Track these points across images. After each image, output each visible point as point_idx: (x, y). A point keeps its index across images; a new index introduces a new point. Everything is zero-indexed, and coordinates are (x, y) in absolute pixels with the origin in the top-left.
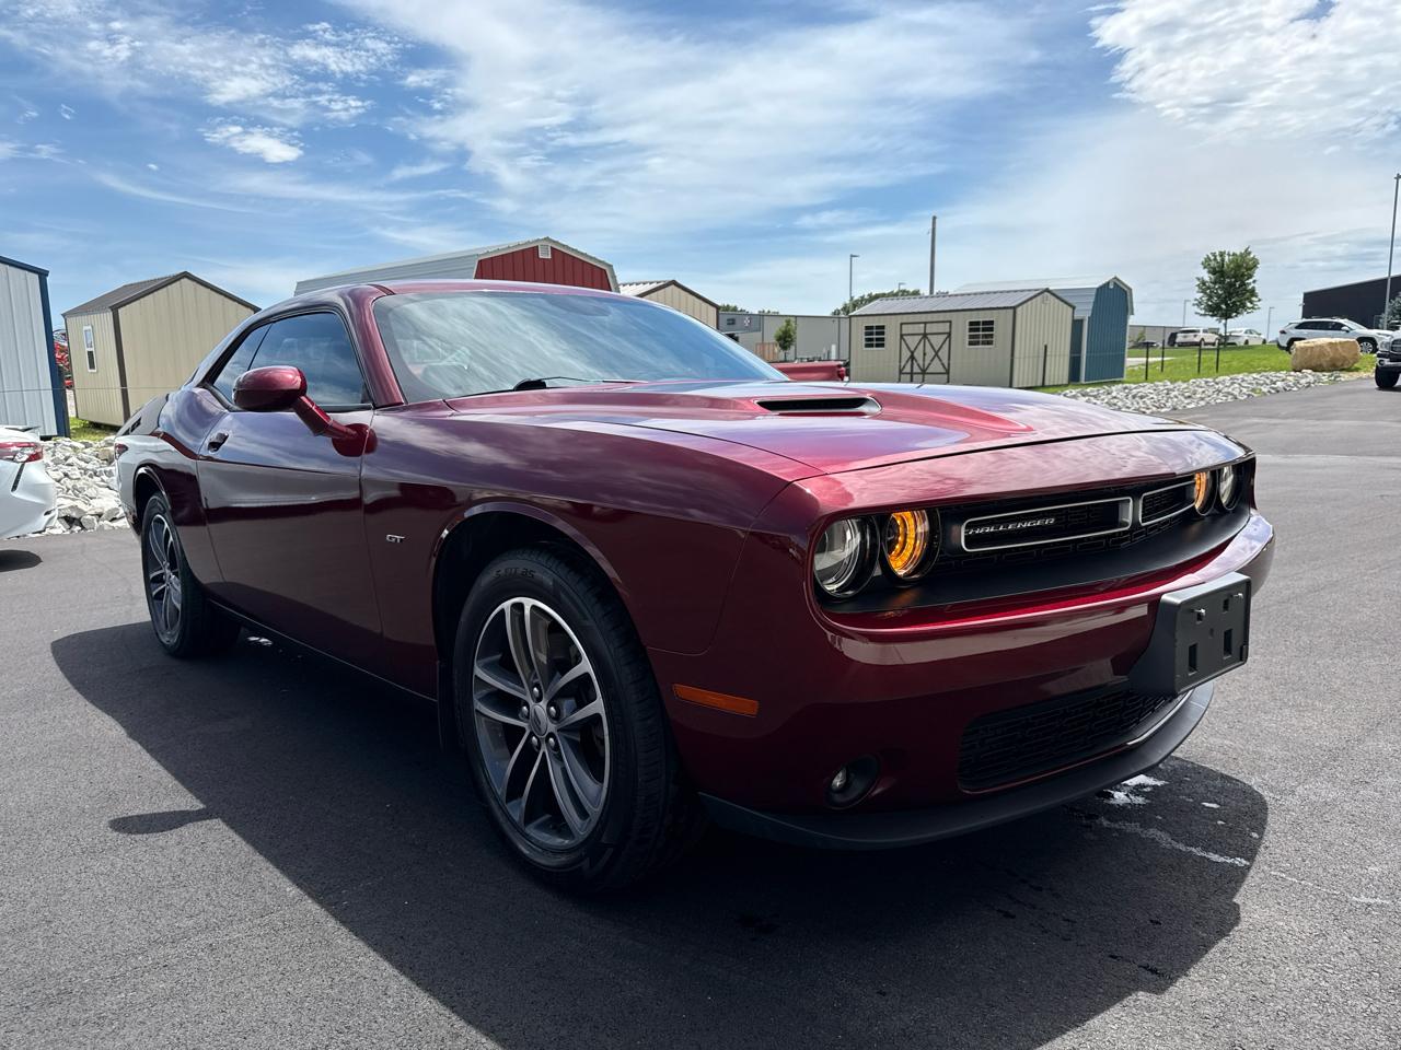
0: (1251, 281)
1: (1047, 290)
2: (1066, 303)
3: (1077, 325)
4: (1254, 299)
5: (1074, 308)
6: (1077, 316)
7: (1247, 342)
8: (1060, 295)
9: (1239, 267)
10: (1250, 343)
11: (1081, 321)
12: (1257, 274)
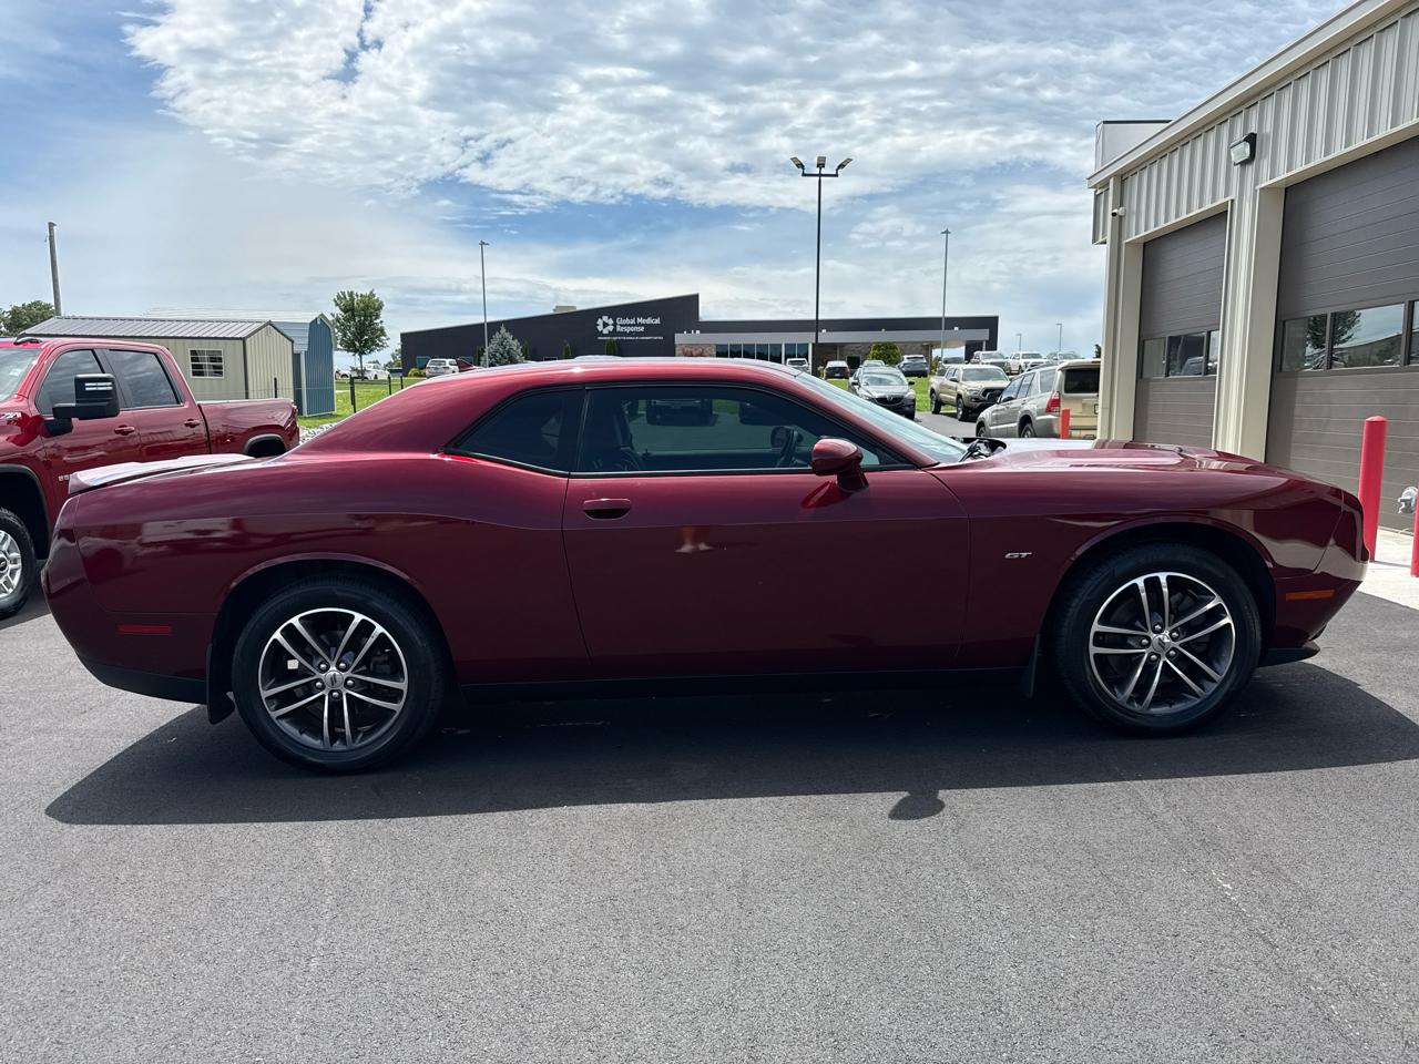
0: (378, 321)
1: (270, 323)
2: (285, 336)
3: (296, 357)
4: (383, 338)
5: (293, 342)
6: (296, 350)
7: (376, 376)
8: (279, 328)
9: (367, 307)
10: (379, 378)
11: (299, 355)
12: (383, 315)
